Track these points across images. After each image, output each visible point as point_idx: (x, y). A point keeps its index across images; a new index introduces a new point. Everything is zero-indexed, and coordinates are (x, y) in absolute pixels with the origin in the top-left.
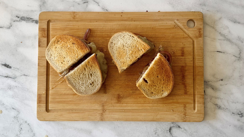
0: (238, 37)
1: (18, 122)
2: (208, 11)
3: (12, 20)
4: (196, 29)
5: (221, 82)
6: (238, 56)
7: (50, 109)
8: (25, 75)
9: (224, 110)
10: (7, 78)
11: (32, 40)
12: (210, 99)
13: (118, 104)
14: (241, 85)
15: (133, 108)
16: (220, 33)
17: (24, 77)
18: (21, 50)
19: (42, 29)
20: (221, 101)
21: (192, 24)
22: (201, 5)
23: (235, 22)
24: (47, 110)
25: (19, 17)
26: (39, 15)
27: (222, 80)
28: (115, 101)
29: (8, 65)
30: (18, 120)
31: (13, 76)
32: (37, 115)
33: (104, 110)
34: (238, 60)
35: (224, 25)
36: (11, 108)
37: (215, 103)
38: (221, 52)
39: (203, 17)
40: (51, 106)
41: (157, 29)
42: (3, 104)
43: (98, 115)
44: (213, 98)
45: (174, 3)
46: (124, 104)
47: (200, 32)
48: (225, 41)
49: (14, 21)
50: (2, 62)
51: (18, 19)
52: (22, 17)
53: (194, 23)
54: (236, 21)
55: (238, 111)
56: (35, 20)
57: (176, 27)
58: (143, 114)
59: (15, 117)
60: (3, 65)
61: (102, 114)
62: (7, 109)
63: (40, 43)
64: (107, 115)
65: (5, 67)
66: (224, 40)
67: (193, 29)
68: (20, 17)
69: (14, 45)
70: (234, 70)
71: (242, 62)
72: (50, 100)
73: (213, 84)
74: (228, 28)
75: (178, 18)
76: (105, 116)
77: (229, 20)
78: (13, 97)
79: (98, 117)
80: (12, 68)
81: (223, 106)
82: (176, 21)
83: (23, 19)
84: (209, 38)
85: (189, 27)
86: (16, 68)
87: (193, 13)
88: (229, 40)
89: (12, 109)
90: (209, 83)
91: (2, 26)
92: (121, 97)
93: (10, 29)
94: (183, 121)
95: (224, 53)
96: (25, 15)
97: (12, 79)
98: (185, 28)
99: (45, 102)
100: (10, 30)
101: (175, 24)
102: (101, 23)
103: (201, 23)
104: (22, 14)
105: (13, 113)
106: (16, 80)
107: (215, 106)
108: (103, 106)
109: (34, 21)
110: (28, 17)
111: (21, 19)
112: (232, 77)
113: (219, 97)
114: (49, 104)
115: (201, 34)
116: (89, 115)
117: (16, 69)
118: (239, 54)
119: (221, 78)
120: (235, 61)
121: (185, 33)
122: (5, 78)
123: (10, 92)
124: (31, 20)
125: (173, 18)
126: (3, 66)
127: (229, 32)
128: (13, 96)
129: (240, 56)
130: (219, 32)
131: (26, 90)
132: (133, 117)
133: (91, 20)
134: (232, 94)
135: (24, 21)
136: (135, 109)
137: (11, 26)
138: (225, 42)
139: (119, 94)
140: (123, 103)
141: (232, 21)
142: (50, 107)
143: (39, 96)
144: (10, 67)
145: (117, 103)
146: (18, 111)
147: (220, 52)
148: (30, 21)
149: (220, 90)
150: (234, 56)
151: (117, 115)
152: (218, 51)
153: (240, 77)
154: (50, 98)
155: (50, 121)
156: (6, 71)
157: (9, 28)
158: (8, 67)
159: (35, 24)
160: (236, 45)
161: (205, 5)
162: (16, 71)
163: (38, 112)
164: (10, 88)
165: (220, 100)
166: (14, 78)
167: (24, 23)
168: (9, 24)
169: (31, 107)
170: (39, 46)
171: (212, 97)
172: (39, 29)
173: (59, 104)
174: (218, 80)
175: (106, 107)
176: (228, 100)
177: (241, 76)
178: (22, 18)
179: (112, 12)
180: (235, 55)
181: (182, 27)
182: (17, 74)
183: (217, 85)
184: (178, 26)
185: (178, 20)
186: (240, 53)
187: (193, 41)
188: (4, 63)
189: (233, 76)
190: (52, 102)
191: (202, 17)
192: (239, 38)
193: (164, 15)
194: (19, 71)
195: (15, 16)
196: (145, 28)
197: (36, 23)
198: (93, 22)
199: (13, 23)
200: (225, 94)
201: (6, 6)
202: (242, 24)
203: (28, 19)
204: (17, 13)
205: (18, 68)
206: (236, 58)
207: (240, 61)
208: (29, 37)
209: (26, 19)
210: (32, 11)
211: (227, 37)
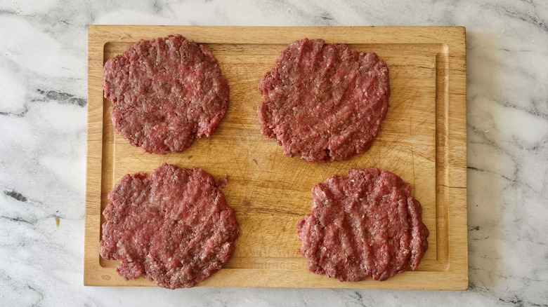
0: (513, 136)
3: (27, 97)
5: (475, 232)
6: (512, 177)
8: (54, 216)
9: (482, 293)
10: (17, 223)
11: (71, 141)
14: (519, 240)
16: (474, 128)
17: (52, 220)
20: (476, 274)
23: (506, 104)
25: (42, 92)
27: (477, 228)
29: (20, 195)
31: (30, 218)
34: (513, 185)
35: (483, 111)
36: (24, 287)
38: (476, 169)
42: (9, 278)
48: (485, 145)
49: (33, 101)
50: (6, 187)
51: (42, 96)
52: (51, 92)
54: (508, 103)
55: (513, 296)
56: (78, 97)
59: (33, 306)
60: (8, 194)
62: (15, 289)
65: (13, 199)
66: (482, 143)
68: (46, 91)
69: (33, 151)
70: (503, 208)
71: (520, 190)
74: (491, 117)
77: (494, 100)
78: (29, 263)
80: (29, 201)
81: (479, 285)
83: (52, 95)
86: (35, 202)
88: (492, 143)
89: (28, 289)
91: (8, 111)
93: (24, 118)
95: (482, 170)
96: (57, 88)
97: (28, 224)
100: (22, 121)
104: (49, 86)
105: (30, 298)
106: (36, 225)
109: (76, 101)
110: (62, 92)
111: (48, 96)
112: (498, 221)
113: (471, 265)
117: (36, 204)
118: (515, 173)
119: (477, 225)
120: (505, 188)
122: (13, 222)
123: (24, 253)
124: (70, 98)
126: (9, 197)
127: (494, 126)
128: (31, 261)
129: (517, 177)
130: (472, 125)
131: (58, 247)
134: (499, 258)
135: (54, 101)
137: (27, 111)
138: (485, 147)
141: (499, 102)
144: (24, 199)
146: (40, 293)
147: (473, 168)
148: (67, 101)
149: (473, 251)
150: (504, 177)
152: (469, 168)
153: (515, 222)
156: (14, 207)
157: (22, 115)
158: (19, 200)
159: (79, 107)
160: (508, 154)
162: (37, 206)
164: (23, 243)
165: (473, 271)
166: (32, 222)
167: (53, 104)
168: (22, 107)
169: (69, 284)
174: (470, 228)
176: (489, 272)
177: (519, 220)
178: (51, 94)
180: (506, 176)
182: (40, 213)
186: (517, 170)
188: (11, 191)
189: (502, 219)
192: (515, 140)
194: (44, 208)
195: (36, 89)
197: (80, 105)
199: (30, 104)
200: (484, 257)
201: (16, 69)
202: (522, 109)
203: (64, 97)
204: (39, 83)
205: (42, 200)
206: (508, 182)
207: (516, 188)
208: (65, 135)
209: (59, 96)
210: (72, 79)
211: (488, 137)
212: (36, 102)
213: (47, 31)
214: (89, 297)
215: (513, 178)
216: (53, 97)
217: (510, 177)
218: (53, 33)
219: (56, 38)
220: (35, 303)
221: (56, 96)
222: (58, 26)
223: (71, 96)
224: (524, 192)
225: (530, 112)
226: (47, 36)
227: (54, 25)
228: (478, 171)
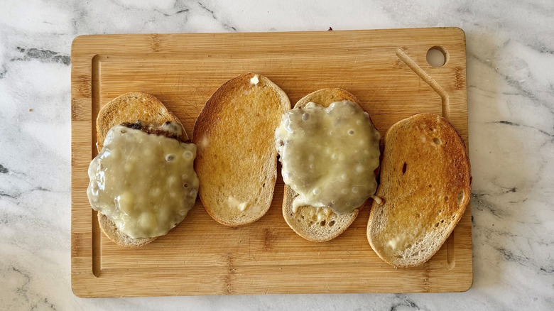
1: (27, 300)
2: (476, 25)
3: (6, 56)
4: (448, 70)
5: (511, 194)
6: (551, 131)
7: (102, 268)
8: (40, 188)
9: (521, 262)
11: (56, 104)
12: (487, 237)
13: (266, 254)
15: (302, 263)
16: (507, 78)
17: (38, 193)
18: (30, 128)
19: (79, 77)
20: (514, 241)
21: (438, 58)
22: (459, 11)
23: (542, 50)
24: (96, 271)
25: (23, 50)
26: (73, 45)
27: (514, 190)
28: (258, 245)
29: (1, 166)
30: (26, 296)
31: (12, 192)
32: (72, 285)
33: (232, 269)
34: (552, 141)
35: (517, 58)
36: (9, 269)
37: (499, 247)
38: (511, 123)
39: (465, 41)
40: (104, 262)
41: (355, 71)
43: (218, 280)
44: (492, 234)
45: (395, 9)
46: (279, 254)
47: (458, 76)
48: (520, 96)
49: (13, 60)
51: (22, 55)
52: (32, 49)
53: (445, 54)
54: (544, 48)
56: (62, 55)
57: (402, 64)
58: (327, 276)
59: (19, 290)
61: (228, 279)
63: (76, 112)
64: (239, 280)
66: (517, 94)
67: (442, 70)
68: (26, 49)
69: (14, 117)
70: (543, 167)
72: (102, 246)
73: (493, 200)
74: (525, 64)
75: (406, 44)
76: (235, 282)
77: (529, 45)
79: (219, 285)
80: (11, 173)
81: (517, 253)
82: (400, 51)
83: (33, 54)
84: (481, 89)
85: (433, 66)
86: (18, 173)
87: (442, 30)
88: (528, 94)
89: (12, 271)
90: (483, 198)
92: (272, 237)
93: (3, 79)
94: (423, 290)
95: (517, 125)
96: (39, 45)
97: (11, 199)
98: (424, 69)
99: (91, 253)
100: (2, 81)
101: (398, 58)
102: (221, 60)
103: (462, 54)
104: (29, 43)
105: (14, 281)
106: (19, 200)
107: (498, 253)
108: (230, 259)
109: (60, 59)
110: (45, 49)
111: (29, 54)
112: (537, 181)
113: (507, 231)
114: (99, 257)
115: (461, 81)
116: (196, 282)
117: (19, 176)
119: (513, 186)
120: (544, 144)
121: (424, 80)
123: (7, 231)
124: (53, 56)
125: (394, 44)
127: (530, 75)
128: (15, 241)
130: (505, 74)
131: (45, 223)
132: (304, 283)
133: (196, 53)
134: (539, 223)
135: (35, 60)
136: (306, 263)
137: (6, 71)
138: (520, 98)
139: (267, 230)
140: (277, 252)
141: (534, 48)
142: (102, 263)
143: (76, 240)
144: (5, 171)
145: (264, 250)
146: (26, 276)
147: (507, 123)
148: (50, 59)
149: (509, 215)
150: (542, 131)
151: (263, 281)
152: (503, 122)
154: (101, 243)
155: (103, 297)
157: (1, 76)
159: (64, 65)
160: (545, 105)
161: (469, 11)
162: (21, 178)
163: (75, 277)
164: (6, 220)
165: (510, 238)
166: (15, 196)
167: (35, 63)
168: (1, 67)
169: (58, 264)
170: (74, 117)
171: (489, 233)
172: (72, 77)
173: (124, 256)
174: (505, 190)
175: (236, 262)
176: (529, 239)
178: (32, 52)
179: (246, 33)
180: (544, 130)
181: (416, 66)
182: (23, 185)
183: (503, 201)
184: (407, 64)
185: (404, 48)
187: (443, 99)
189: (541, 179)
190: (107, 252)
191: (463, 41)
192: (553, 89)
193: (371, 38)
194: (27, 180)
195: (15, 47)
196: (327, 68)
197: (65, 63)
198: (202, 58)
199: (10, 64)
200: (523, 223)
203: (46, 55)
204: (19, 41)
205: (25, 171)
206: (547, 137)
208: (49, 98)
209: (41, 54)
210: (55, 34)
211: (523, 87)
212: (15, 61)
216: (35, 55)
217: (548, 132)
220: (20, 287)
221: (38, 54)
223: (54, 53)
228: (512, 126)
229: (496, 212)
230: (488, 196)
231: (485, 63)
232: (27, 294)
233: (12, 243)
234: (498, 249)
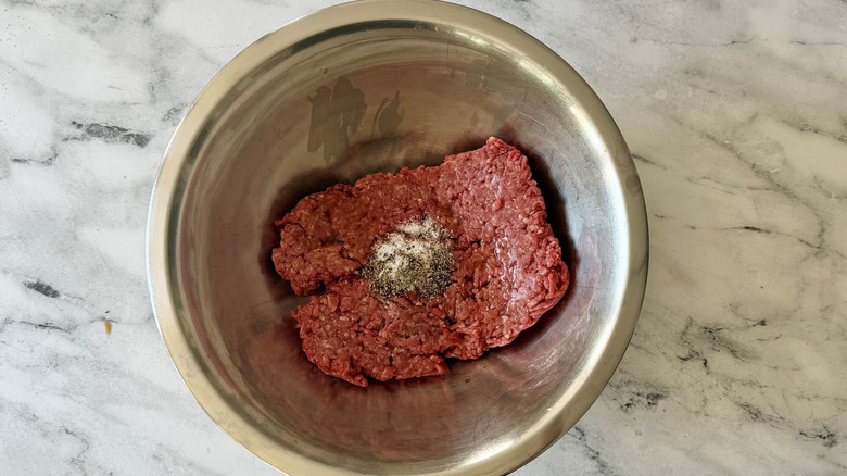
0: (815, 177)
1: (86, 475)
2: (711, 92)
3: (57, 134)
5: (759, 329)
8: (103, 319)
9: (773, 423)
10: (46, 330)
12: (726, 388)
14: (828, 339)
16: (753, 166)
17: (100, 324)
18: (88, 234)
20: (763, 394)
22: (687, 73)
23: (803, 127)
25: (80, 126)
27: (763, 323)
29: (49, 288)
30: (83, 469)
31: (65, 324)
34: (816, 254)
35: (768, 139)
36: (59, 432)
37: (742, 402)
38: (759, 230)
42: (35, 418)
44: (733, 384)
45: (598, 69)
48: (772, 192)
49: (66, 140)
50: (27, 276)
51: (79, 132)
52: (92, 125)
54: (806, 125)
55: (820, 427)
56: (135, 133)
59: (73, 460)
60: (30, 286)
62: (45, 434)
66: (767, 189)
68: (84, 124)
69: (68, 219)
70: (803, 290)
71: (827, 261)
73: (734, 337)
74: (779, 147)
77: (784, 121)
78: (66, 393)
80: (63, 297)
81: (767, 411)
83: (94, 131)
84: (717, 182)
86: (73, 297)
88: (783, 189)
89: (65, 434)
90: (721, 334)
91: (26, 157)
93: (53, 167)
95: (768, 232)
96: (102, 119)
97: (62, 333)
100: (51, 169)
104: (90, 116)
105: (68, 447)
106: (75, 334)
107: (742, 410)
109: (132, 139)
110: (110, 125)
111: (89, 131)
112: (795, 311)
113: (754, 380)
117: (74, 301)
118: (820, 235)
119: (761, 318)
120: (805, 259)
122: (39, 329)
123: (57, 378)
124: (122, 134)
126: (32, 292)
127: (785, 162)
128: (68, 391)
129: (823, 241)
130: (752, 161)
131: (110, 367)
134: (797, 369)
135: (97, 139)
137: (56, 156)
138: (772, 195)
141: (791, 125)
144: (55, 294)
146: (83, 440)
147: (754, 229)
148: (118, 138)
149: (757, 358)
150: (802, 241)
152: (747, 228)
153: (822, 311)
156: (41, 306)
157: (48, 162)
158: (47, 295)
159: (136, 147)
160: (807, 205)
161: (700, 73)
162: (76, 304)
164: (56, 362)
165: (758, 390)
166: (69, 329)
167: (97, 144)
168: (48, 150)
169: (128, 425)
171: (729, 382)
174: (751, 323)
176: (783, 391)
177: (827, 308)
178: (93, 128)
180: (805, 239)
182: (80, 315)
183: (745, 339)
186: (823, 231)
188: (35, 281)
189: (800, 308)
192: (818, 183)
194: (86, 307)
195: (69, 122)
197: (139, 144)
199: (62, 145)
200: (776, 368)
201: (37, 90)
202: (827, 134)
203: (113, 132)
204: (75, 112)
205: (82, 294)
206: (809, 250)
207: (821, 259)
208: (116, 192)
209: (105, 132)
210: (124, 104)
211: (776, 180)
212: (70, 141)
213: (84, 30)
214: (161, 445)
215: (816, 242)
216: (97, 133)
217: (811, 242)
218: (93, 33)
219: (98, 41)
220: (75, 456)
221: (100, 131)
222: (102, 22)
223: (124, 130)
224: (834, 265)
225: (840, 139)
226: (85, 38)
227: (95, 20)
228: (762, 234)
229: (738, 354)
230: (726, 332)
231: (724, 145)
232: (86, 466)
233: (64, 395)
234: (742, 406)
